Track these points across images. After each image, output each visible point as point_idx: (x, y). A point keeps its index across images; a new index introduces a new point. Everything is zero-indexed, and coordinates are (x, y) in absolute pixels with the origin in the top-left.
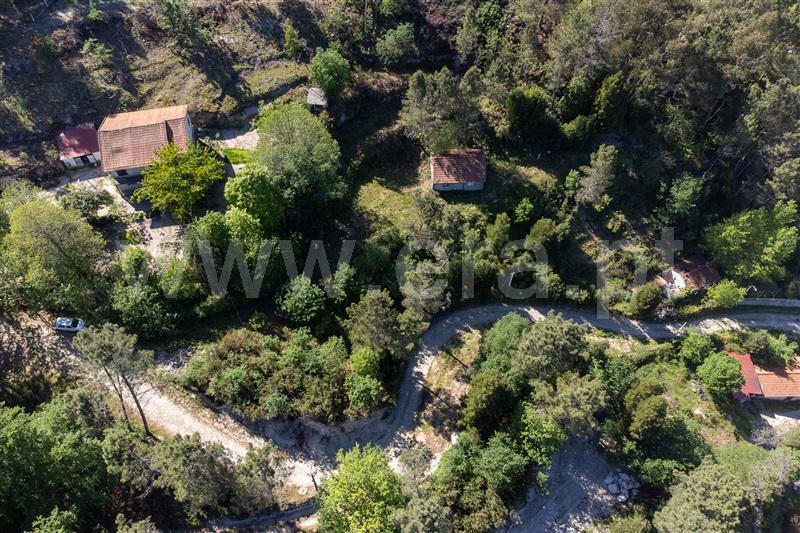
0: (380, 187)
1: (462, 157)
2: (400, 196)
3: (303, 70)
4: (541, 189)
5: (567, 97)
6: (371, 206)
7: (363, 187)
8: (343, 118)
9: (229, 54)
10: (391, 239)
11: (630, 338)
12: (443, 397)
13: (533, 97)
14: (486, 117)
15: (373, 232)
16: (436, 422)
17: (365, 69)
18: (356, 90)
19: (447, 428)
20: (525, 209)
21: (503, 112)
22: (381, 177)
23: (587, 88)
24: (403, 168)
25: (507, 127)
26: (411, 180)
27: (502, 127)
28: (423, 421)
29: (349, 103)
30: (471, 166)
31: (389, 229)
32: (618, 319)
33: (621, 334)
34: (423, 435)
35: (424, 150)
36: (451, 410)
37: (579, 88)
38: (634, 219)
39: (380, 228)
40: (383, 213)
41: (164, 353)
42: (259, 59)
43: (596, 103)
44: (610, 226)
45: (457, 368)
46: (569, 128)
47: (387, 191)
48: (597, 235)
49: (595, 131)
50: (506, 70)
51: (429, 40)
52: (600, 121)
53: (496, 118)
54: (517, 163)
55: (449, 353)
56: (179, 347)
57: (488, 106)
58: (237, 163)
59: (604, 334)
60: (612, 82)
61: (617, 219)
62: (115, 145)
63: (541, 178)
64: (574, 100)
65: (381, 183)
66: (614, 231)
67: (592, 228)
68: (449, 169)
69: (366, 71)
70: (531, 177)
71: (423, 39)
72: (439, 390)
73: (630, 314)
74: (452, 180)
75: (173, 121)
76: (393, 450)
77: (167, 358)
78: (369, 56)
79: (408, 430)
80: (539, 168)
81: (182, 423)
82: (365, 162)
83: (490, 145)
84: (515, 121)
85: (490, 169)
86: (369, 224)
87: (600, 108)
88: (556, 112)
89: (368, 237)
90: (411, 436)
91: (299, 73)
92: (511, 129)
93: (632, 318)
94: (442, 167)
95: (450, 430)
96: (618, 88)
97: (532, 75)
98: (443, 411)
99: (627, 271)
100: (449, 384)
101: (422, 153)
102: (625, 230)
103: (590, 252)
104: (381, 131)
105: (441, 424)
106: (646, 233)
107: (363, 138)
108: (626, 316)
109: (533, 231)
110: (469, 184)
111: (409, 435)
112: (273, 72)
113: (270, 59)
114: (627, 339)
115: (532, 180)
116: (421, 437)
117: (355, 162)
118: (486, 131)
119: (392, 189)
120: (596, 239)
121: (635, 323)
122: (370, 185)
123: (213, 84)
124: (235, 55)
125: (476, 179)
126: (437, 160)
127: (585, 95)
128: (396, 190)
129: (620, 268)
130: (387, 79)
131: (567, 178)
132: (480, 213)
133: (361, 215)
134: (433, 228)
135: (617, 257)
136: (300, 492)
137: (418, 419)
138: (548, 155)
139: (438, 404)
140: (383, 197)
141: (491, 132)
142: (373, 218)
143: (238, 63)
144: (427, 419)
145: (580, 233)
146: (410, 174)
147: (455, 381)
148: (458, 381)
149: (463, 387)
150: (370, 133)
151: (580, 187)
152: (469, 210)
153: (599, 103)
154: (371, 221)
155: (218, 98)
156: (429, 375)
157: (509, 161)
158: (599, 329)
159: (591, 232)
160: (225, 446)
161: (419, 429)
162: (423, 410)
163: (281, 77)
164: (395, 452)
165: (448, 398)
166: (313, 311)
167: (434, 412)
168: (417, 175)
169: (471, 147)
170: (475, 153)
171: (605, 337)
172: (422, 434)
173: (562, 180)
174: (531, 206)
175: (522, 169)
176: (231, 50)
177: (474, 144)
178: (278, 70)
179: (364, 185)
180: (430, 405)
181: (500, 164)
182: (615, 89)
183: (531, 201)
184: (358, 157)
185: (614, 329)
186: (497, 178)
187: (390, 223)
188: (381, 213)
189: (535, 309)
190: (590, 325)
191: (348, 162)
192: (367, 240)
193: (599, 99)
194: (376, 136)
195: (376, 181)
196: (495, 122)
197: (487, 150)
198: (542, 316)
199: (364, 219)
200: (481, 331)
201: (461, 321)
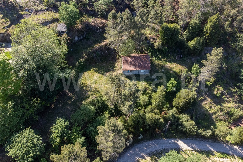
0: (95, 73)
1: (137, 57)
3: (57, 16)
4: (179, 74)
5: (189, 29)
6: (88, 83)
7: (85, 73)
8: (76, 39)
9: (18, 6)
10: (98, 101)
11: (236, 157)
13: (173, 27)
14: (149, 39)
17: (89, 16)
18: (83, 25)
20: (172, 84)
21: (158, 36)
22: (96, 68)
23: (199, 23)
24: (108, 63)
25: (160, 43)
26: (111, 69)
27: (157, 43)
29: (80, 31)
30: (142, 61)
31: (97, 95)
32: (227, 145)
33: (230, 154)
35: (118, 54)
37: (196, 23)
38: (227, 89)
39: (92, 95)
42: (34, 10)
43: (205, 30)
44: (215, 93)
46: (192, 43)
48: (209, 98)
49: (205, 45)
50: (159, 14)
51: (121, 4)
52: (207, 39)
53: (154, 39)
54: (166, 61)
57: (150, 34)
59: (222, 156)
60: (214, 19)
61: (218, 90)
63: (179, 68)
64: (193, 30)
65: (95, 71)
66: (218, 95)
67: (206, 94)
68: (131, 63)
69: (89, 17)
70: (174, 68)
71: (118, 3)
73: (233, 142)
74: (132, 68)
78: (92, 11)
80: (177, 63)
82: (87, 60)
83: (152, 52)
84: (164, 40)
85: (152, 64)
86: (86, 93)
87: (207, 33)
88: (184, 37)
89: (84, 100)
91: (54, 17)
92: (162, 44)
93: (234, 144)
94: (127, 62)
96: (217, 22)
97: (171, 20)
99: (227, 117)
101: (118, 56)
102: (223, 95)
103: (207, 107)
104: (96, 45)
106: (234, 96)
107: (87, 48)
108: (231, 143)
109: (178, 96)
110: (142, 71)
112: (41, 16)
113: (40, 10)
115: (174, 70)
117: (81, 60)
118: (150, 46)
119: (101, 74)
120: (209, 100)
121: (236, 147)
122: (89, 72)
123: (6, 20)
124: (21, 7)
125: (145, 68)
126: (124, 58)
127: (199, 27)
128: (103, 74)
129: (223, 115)
130: (99, 21)
131: (193, 68)
132: (148, 86)
133: (82, 88)
134: (120, 95)
135: (222, 110)
138: (181, 58)
141: (152, 46)
142: (89, 89)
143: (22, 11)
145: (201, 97)
146: (111, 66)
151: (200, 72)
152: (142, 85)
153: (207, 30)
154: (87, 91)
155: (6, 26)
158: (218, 152)
159: (206, 96)
163: (45, 18)
166: (30, 157)
168: (114, 67)
169: (142, 53)
170: (144, 55)
171: (223, 158)
173: (190, 69)
174: (175, 82)
175: (169, 64)
176: (19, 5)
177: (144, 52)
178: (44, 15)
179: (86, 71)
181: (157, 62)
182: (215, 22)
183: (175, 80)
184: (83, 57)
185: (226, 152)
186: (156, 68)
187: (98, 92)
188: (94, 86)
189: (181, 141)
190: (212, 150)
191: (77, 60)
192: (83, 102)
193: (206, 29)
194: (93, 47)
195: (93, 70)
196: (154, 41)
197: (150, 55)
198: (185, 145)
199: (83, 90)
200: (152, 158)
201: (139, 151)
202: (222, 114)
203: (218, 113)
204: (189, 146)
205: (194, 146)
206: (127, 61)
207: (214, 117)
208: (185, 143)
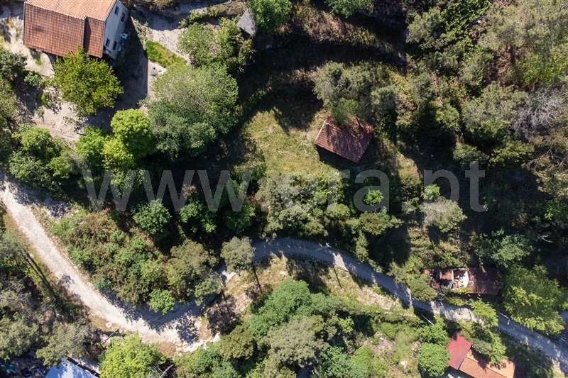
0: (274, 119)
1: (350, 134)
2: (286, 135)
4: (403, 181)
6: (256, 136)
7: (259, 113)
8: (269, 46)
11: (398, 299)
12: (229, 303)
14: (397, 103)
15: (244, 161)
16: (213, 320)
18: (290, 28)
19: (217, 327)
20: (374, 198)
21: (415, 107)
22: (280, 110)
26: (303, 123)
28: (206, 314)
29: (278, 37)
30: (352, 146)
31: (259, 163)
33: (393, 295)
34: (200, 324)
36: (228, 316)
39: (252, 160)
40: (262, 146)
41: (50, 199)
43: (496, 151)
44: (441, 227)
45: (252, 284)
47: (276, 126)
48: (427, 227)
53: (405, 108)
55: (254, 270)
56: (61, 199)
58: (154, 61)
59: (380, 291)
62: (39, 24)
63: (410, 172)
65: (277, 116)
66: (442, 231)
68: (333, 139)
70: (402, 168)
72: (229, 296)
74: (330, 147)
75: (94, 20)
76: (177, 323)
77: (51, 203)
79: (193, 315)
80: (415, 162)
81: (49, 251)
82: (269, 94)
83: (387, 124)
85: (376, 142)
86: (245, 153)
89: (239, 165)
90: (193, 320)
92: (410, 127)
93: (410, 287)
95: (218, 329)
96: (519, 159)
98: (223, 314)
99: (431, 258)
100: (239, 294)
102: (452, 233)
103: (414, 235)
104: (298, 72)
105: (215, 323)
108: (406, 284)
111: (192, 318)
114: (395, 300)
115: (400, 171)
116: (198, 324)
117: (261, 92)
119: (283, 127)
120: (425, 229)
121: (409, 291)
122: (267, 113)
126: (328, 126)
128: (285, 128)
129: (427, 254)
130: (328, 24)
133: (244, 140)
135: (431, 248)
136: (107, 325)
137: (204, 310)
139: (223, 307)
140: (270, 130)
142: (251, 148)
144: (209, 314)
145: (414, 219)
146: (306, 116)
147: (244, 294)
148: (247, 294)
149: (247, 300)
150: (288, 68)
152: (333, 175)
154: (248, 149)
156: (230, 281)
157: (395, 144)
158: (379, 286)
160: (72, 278)
161: (200, 318)
162: (210, 307)
164: (177, 326)
165: (231, 305)
167: (216, 312)
168: (310, 119)
171: (379, 293)
172: (200, 322)
175: (400, 157)
179: (261, 112)
180: (217, 305)
181: (386, 142)
182: (516, 158)
184: (265, 89)
185: (391, 290)
186: (375, 154)
187: (263, 159)
188: (261, 146)
189: (342, 256)
190: (374, 281)
191: (255, 90)
192: (236, 167)
193: (499, 151)
194: (291, 74)
195: (273, 112)
196: (403, 111)
197: (382, 126)
198: (343, 263)
199: (244, 145)
200: (289, 260)
201: (279, 247)
202: (427, 252)
203: (422, 249)
204: (346, 266)
205: (354, 268)
206: (328, 133)
207: (413, 249)
208: (344, 261)
